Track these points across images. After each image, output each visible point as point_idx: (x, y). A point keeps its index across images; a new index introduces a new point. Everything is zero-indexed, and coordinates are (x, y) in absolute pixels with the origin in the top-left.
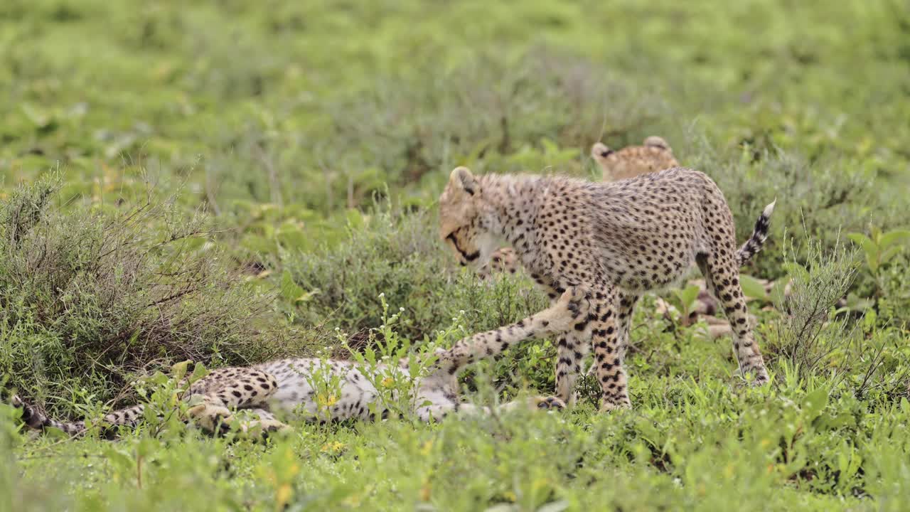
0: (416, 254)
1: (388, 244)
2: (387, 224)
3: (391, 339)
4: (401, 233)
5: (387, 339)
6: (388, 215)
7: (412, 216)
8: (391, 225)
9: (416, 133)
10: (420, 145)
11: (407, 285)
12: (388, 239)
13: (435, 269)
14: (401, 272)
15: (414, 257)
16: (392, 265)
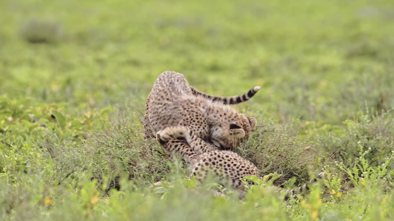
0: (380, 134)
1: (367, 130)
2: (366, 121)
3: (365, 163)
4: (373, 125)
5: (363, 163)
6: (367, 116)
7: (378, 117)
8: (368, 121)
9: (381, 95)
10: (382, 101)
11: (375, 148)
12: (367, 128)
13: (389, 142)
14: (373, 142)
15: (379, 135)
16: (368, 139)
